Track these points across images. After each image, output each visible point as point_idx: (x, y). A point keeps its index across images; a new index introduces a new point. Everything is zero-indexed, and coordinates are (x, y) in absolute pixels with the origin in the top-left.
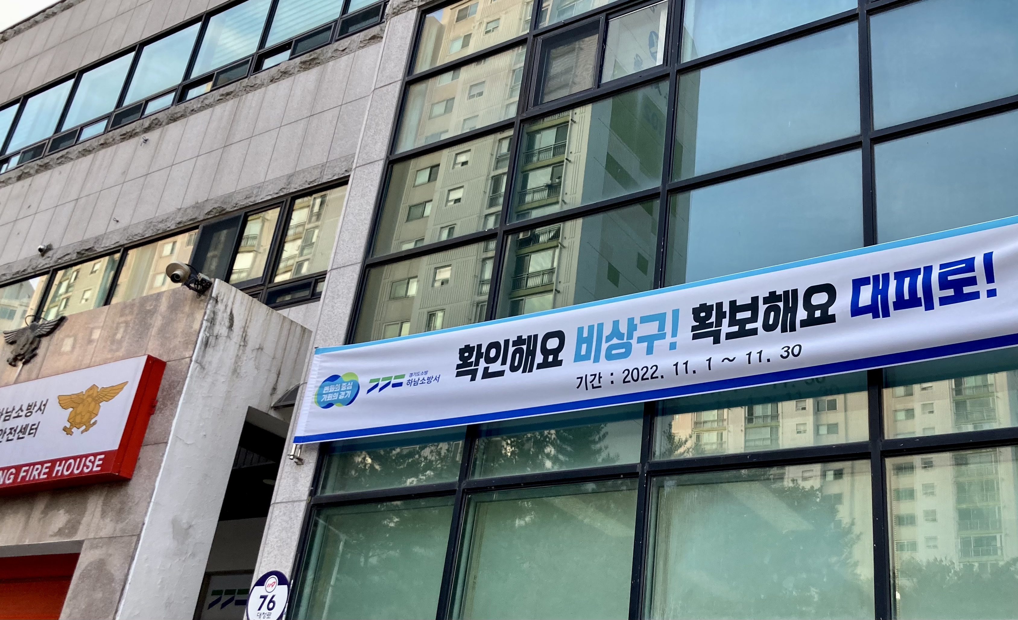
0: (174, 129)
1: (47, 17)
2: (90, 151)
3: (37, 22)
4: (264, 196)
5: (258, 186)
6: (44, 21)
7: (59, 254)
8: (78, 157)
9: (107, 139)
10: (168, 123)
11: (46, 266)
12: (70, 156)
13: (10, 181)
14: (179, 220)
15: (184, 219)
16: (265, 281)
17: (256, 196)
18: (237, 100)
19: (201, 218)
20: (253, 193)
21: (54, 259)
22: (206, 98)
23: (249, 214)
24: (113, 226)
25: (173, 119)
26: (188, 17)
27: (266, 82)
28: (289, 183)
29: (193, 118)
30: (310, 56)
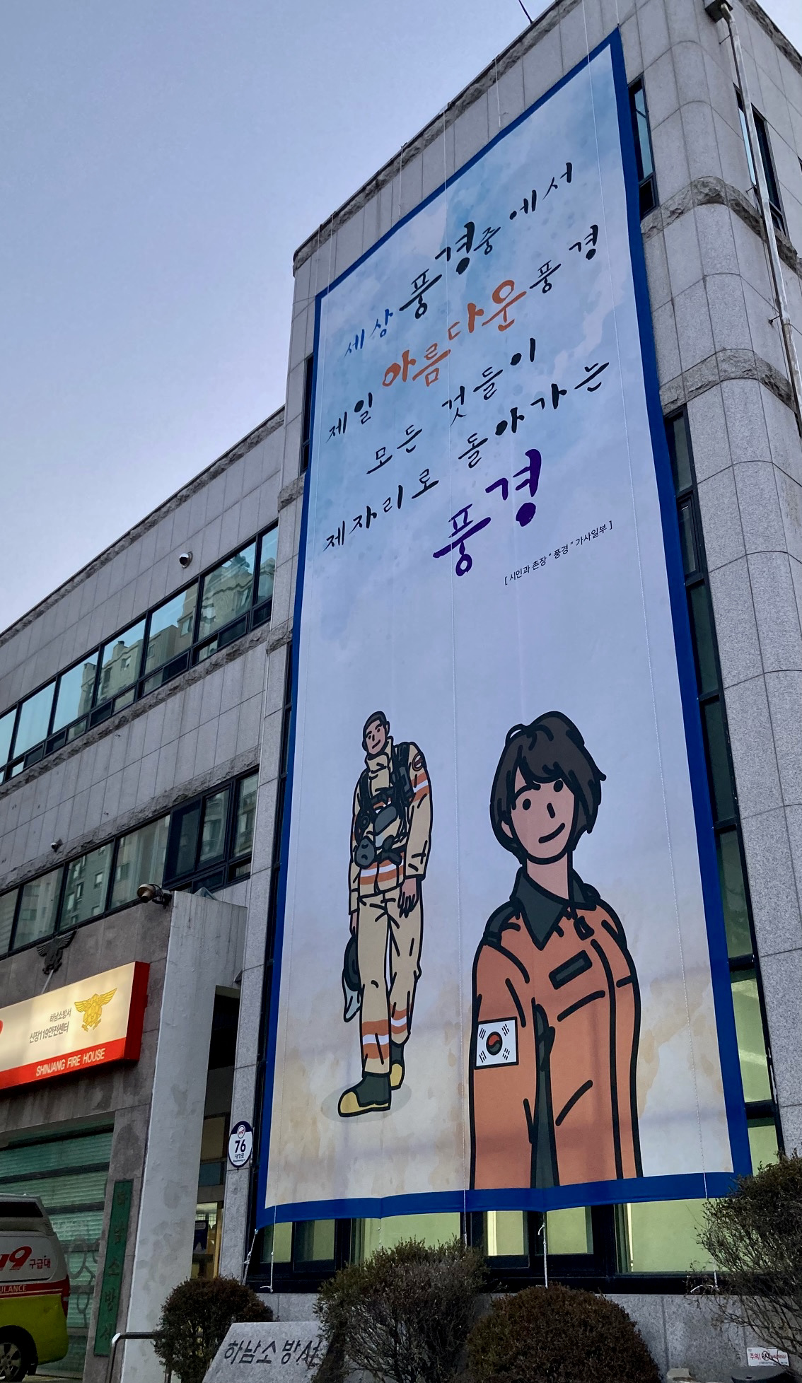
0: (138, 724)
1: (25, 625)
2: (77, 751)
3: (18, 631)
4: (216, 781)
5: (209, 772)
6: (23, 629)
7: (68, 850)
8: (69, 757)
9: (89, 739)
10: (133, 720)
11: (60, 860)
12: (62, 757)
13: (21, 784)
14: (153, 809)
15: (158, 808)
16: (226, 857)
17: (209, 781)
18: (183, 692)
19: (171, 805)
20: (206, 779)
21: (65, 853)
22: (159, 694)
23: (207, 797)
24: (105, 819)
25: (136, 715)
26: (134, 617)
27: (202, 674)
28: (233, 768)
29: (152, 713)
30: (233, 647)
